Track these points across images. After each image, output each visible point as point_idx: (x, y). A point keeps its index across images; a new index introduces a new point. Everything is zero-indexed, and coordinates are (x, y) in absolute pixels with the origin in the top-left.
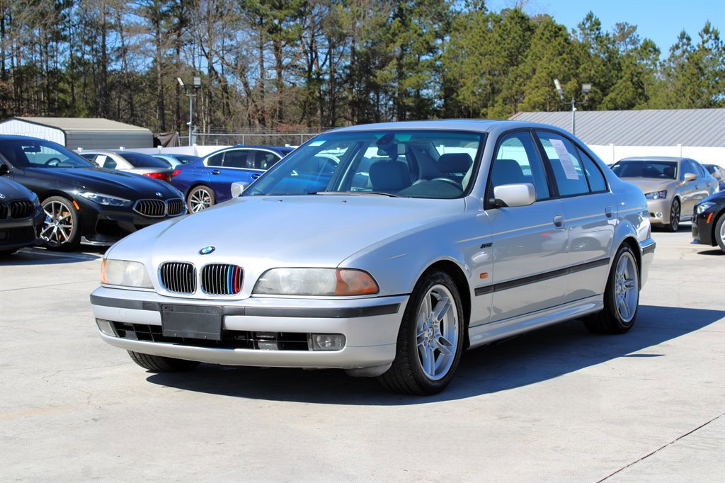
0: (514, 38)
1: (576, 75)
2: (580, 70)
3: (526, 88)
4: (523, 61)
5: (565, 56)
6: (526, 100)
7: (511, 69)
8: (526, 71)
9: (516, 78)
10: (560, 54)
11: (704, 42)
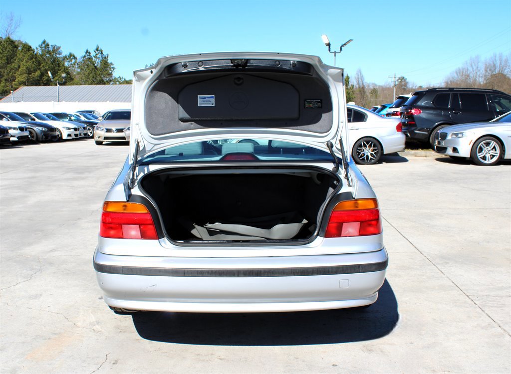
0: (9, 51)
1: (40, 69)
2: (41, 66)
3: (16, 74)
4: (13, 62)
5: (34, 60)
6: (17, 80)
7: (8, 65)
8: (16, 67)
9: (11, 70)
10: (32, 59)
11: (96, 55)
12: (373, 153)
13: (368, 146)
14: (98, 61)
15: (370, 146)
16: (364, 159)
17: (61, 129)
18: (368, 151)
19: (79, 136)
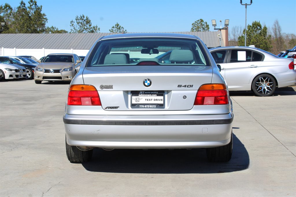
11: (31, 6)
12: (269, 86)
13: (264, 81)
14: (32, 12)
15: (267, 81)
16: (261, 92)
17: (4, 70)
18: (265, 86)
19: (19, 77)
